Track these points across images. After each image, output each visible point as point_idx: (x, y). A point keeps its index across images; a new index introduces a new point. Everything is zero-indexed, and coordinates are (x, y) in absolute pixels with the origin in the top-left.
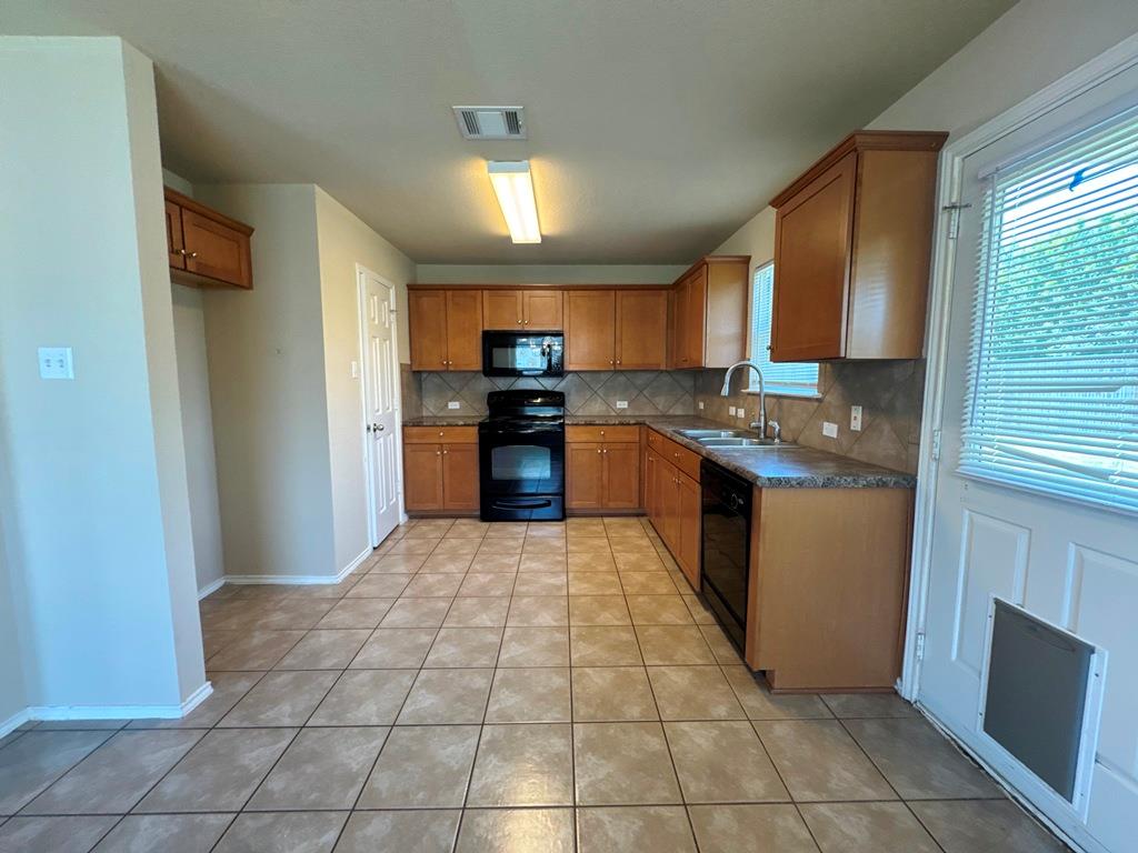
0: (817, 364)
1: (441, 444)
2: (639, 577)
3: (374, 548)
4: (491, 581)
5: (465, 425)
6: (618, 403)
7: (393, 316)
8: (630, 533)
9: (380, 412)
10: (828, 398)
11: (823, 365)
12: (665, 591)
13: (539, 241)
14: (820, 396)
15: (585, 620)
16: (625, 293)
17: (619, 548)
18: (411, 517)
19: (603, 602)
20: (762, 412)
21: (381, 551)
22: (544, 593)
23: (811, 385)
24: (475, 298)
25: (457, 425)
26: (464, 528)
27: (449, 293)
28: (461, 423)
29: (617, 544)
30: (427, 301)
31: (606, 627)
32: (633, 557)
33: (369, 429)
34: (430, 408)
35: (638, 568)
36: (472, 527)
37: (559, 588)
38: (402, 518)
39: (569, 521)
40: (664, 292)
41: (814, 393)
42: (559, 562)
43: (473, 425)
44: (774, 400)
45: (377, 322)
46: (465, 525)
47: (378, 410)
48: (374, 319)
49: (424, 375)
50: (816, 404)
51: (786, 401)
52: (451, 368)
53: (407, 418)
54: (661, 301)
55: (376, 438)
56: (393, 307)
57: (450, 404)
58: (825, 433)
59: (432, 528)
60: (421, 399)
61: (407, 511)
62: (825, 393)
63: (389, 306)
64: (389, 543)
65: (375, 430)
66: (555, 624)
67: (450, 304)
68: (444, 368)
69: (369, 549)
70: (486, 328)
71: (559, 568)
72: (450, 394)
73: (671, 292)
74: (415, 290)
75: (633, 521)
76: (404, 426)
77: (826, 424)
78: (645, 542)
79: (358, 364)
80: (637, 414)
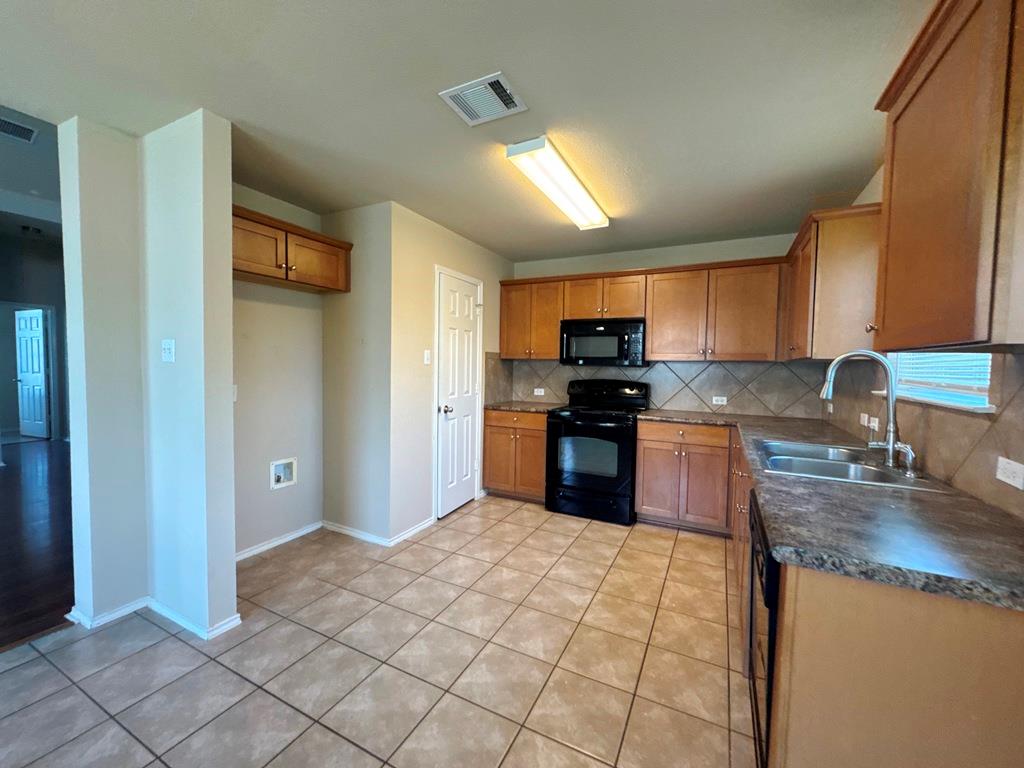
0: (989, 356)
1: (515, 429)
2: (681, 623)
3: (438, 519)
4: (513, 581)
5: (537, 412)
6: (714, 399)
7: (479, 311)
8: (703, 557)
9: (456, 395)
10: (1009, 415)
11: (1000, 357)
12: (707, 655)
13: (607, 224)
14: (993, 409)
15: (578, 665)
16: (720, 272)
17: (678, 575)
18: (489, 494)
19: (614, 643)
20: (891, 427)
21: (442, 523)
22: (555, 611)
23: (980, 390)
24: (557, 288)
25: (529, 412)
26: (526, 514)
27: (535, 286)
28: (533, 410)
29: (678, 569)
30: (514, 295)
31: (598, 685)
32: (688, 592)
33: (439, 410)
34: (519, 393)
35: (687, 609)
36: (533, 514)
37: (575, 609)
38: (479, 494)
39: (638, 527)
40: (776, 267)
41: (983, 404)
42: (595, 576)
43: (544, 413)
44: (918, 410)
45: (457, 315)
46: (529, 510)
47: (453, 394)
48: (454, 313)
49: (516, 363)
50: (987, 424)
51: (935, 413)
52: (533, 357)
53: (491, 402)
54: (771, 277)
55: (447, 419)
56: (480, 301)
57: (536, 390)
58: (1000, 476)
59: (499, 507)
60: (511, 386)
61: (485, 487)
62: (1003, 405)
63: (475, 299)
64: (455, 516)
65: (446, 412)
66: (541, 656)
67: (535, 296)
68: (527, 357)
69: (432, 520)
70: (567, 317)
71: (591, 584)
72: (537, 381)
73: (785, 265)
74: (507, 285)
75: (717, 542)
76: (486, 409)
77: (1002, 461)
78: (718, 575)
79: (432, 354)
80: (739, 413)
